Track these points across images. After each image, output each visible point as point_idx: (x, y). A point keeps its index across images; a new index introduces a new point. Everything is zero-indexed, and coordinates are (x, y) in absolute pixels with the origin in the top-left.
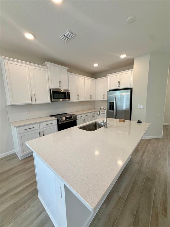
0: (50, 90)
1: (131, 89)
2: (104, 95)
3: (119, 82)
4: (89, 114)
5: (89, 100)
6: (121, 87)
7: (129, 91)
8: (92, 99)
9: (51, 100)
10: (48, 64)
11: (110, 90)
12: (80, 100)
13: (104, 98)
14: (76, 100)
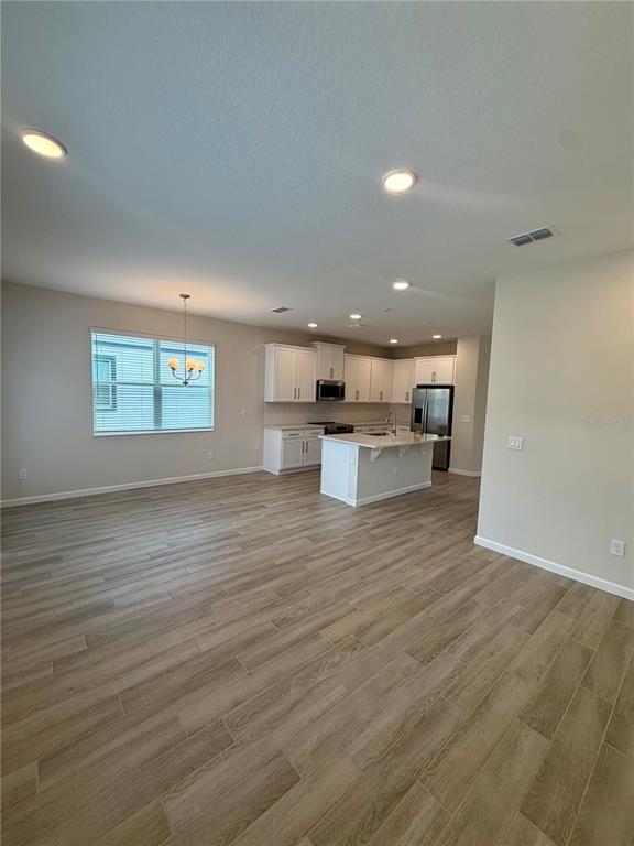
0: (318, 382)
1: (452, 388)
2: (407, 394)
3: (434, 374)
4: (363, 428)
5: (377, 400)
6: (438, 383)
7: (448, 391)
8: (383, 400)
9: (317, 399)
10: (319, 345)
11: (419, 387)
12: (360, 400)
13: (407, 399)
14: (354, 400)
